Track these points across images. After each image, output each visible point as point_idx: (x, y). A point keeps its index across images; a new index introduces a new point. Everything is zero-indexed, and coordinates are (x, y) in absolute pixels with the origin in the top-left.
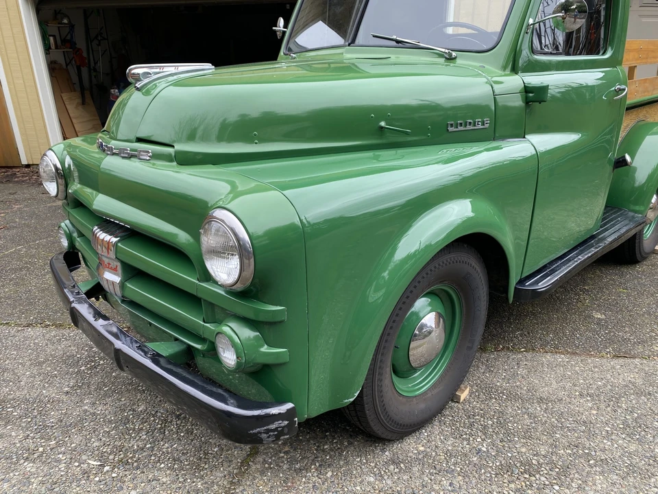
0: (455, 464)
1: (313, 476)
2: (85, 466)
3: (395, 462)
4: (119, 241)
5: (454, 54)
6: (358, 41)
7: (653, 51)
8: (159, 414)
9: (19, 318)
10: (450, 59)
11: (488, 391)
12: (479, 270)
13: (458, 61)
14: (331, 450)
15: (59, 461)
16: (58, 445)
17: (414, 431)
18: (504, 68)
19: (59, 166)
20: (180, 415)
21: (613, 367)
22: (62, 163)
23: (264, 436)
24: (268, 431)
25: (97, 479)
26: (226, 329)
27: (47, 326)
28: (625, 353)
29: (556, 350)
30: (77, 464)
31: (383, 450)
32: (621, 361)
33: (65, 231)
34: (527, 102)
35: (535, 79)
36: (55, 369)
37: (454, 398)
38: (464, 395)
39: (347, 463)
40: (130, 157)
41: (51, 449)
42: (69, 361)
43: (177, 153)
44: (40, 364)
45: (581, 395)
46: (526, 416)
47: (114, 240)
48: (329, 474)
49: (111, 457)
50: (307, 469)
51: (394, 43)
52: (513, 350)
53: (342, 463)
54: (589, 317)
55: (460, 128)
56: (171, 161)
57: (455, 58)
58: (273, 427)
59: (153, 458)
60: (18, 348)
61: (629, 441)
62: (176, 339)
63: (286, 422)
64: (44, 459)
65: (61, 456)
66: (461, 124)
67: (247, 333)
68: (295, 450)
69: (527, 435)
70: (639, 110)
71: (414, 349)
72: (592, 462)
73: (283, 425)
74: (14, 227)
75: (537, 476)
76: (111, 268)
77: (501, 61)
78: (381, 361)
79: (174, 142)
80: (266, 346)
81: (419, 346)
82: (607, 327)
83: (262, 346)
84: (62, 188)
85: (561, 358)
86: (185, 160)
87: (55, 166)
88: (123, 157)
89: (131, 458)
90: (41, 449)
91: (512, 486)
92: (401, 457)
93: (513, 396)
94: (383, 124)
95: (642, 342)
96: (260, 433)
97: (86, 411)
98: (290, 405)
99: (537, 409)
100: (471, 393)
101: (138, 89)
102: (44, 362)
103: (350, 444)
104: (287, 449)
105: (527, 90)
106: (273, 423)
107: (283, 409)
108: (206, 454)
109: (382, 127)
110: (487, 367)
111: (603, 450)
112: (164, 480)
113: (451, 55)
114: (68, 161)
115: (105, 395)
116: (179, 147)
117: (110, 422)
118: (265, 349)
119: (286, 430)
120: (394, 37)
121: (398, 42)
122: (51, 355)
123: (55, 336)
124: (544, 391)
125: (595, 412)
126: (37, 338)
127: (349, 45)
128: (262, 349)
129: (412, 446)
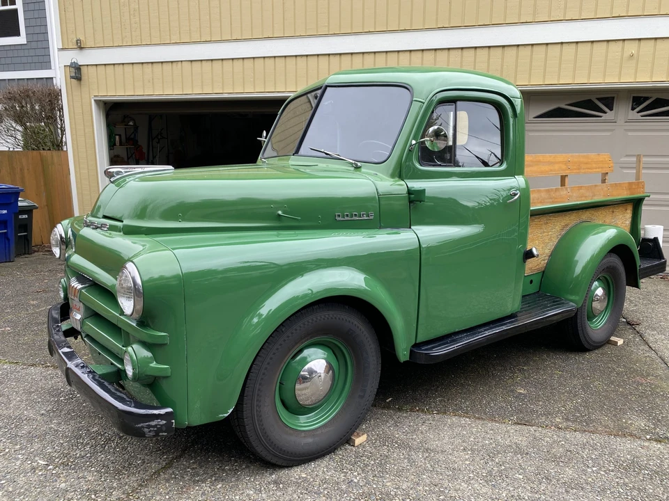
0: (325, 489)
1: (206, 487)
2: (34, 464)
3: (276, 482)
4: (83, 288)
5: (359, 164)
6: (299, 153)
7: (587, 163)
8: (107, 435)
9: (28, 359)
10: (357, 168)
11: (385, 440)
12: (363, 329)
13: (363, 170)
14: (230, 470)
15: (18, 459)
16: (21, 449)
17: (304, 463)
18: (392, 176)
19: (63, 236)
20: (122, 436)
21: (508, 432)
22: (66, 234)
23: (146, 430)
24: (149, 427)
25: (40, 473)
26: (130, 349)
27: (46, 367)
28: (527, 421)
29: (466, 414)
30: (29, 462)
31: (271, 474)
32: (518, 427)
33: (63, 286)
34: (411, 202)
35: (416, 185)
36: (40, 398)
37: (349, 441)
38: (359, 441)
39: (237, 480)
40: (97, 228)
41: (15, 451)
42: (54, 393)
43: (124, 226)
44: (31, 393)
45: (464, 449)
46: (406, 461)
47: (80, 286)
48: (220, 486)
49: (57, 460)
50: (204, 481)
52: (430, 412)
53: (233, 479)
54: (512, 391)
55: (346, 218)
56: (120, 232)
57: (360, 167)
58: (153, 423)
59: (88, 463)
60: (18, 380)
61: (484, 486)
62: (112, 364)
63: (165, 422)
64: (7, 457)
65: (20, 456)
66: (347, 215)
67: (145, 353)
68: (201, 468)
69: (399, 473)
70: (580, 212)
71: (299, 390)
73: (161, 423)
74: (51, 291)
76: (77, 309)
77: (390, 171)
78: (259, 390)
79: (124, 218)
80: (155, 362)
81: (305, 389)
82: (523, 400)
83: (152, 363)
84: (63, 252)
86: (130, 231)
87: (61, 236)
88: (93, 228)
89: (72, 462)
90: (7, 450)
92: (283, 480)
93: (403, 445)
94: (280, 212)
95: (547, 414)
96: (143, 427)
97: (51, 428)
98: (170, 410)
99: (419, 457)
100: (367, 441)
101: (112, 182)
102: (34, 392)
103: (247, 467)
104: (195, 466)
105: (410, 192)
106: (153, 420)
107: (163, 411)
108: (130, 464)
109: (279, 215)
110: (396, 422)
111: (457, 490)
112: (90, 478)
113: (357, 165)
114: (70, 233)
115: (71, 419)
116: (126, 222)
117: (67, 437)
118: (154, 364)
119: (164, 429)
120: (323, 150)
121: (326, 154)
122: (42, 387)
123: (49, 375)
124: (434, 444)
125: (468, 462)
126: (35, 374)
127: (293, 155)
128: (151, 365)
129: (297, 473)
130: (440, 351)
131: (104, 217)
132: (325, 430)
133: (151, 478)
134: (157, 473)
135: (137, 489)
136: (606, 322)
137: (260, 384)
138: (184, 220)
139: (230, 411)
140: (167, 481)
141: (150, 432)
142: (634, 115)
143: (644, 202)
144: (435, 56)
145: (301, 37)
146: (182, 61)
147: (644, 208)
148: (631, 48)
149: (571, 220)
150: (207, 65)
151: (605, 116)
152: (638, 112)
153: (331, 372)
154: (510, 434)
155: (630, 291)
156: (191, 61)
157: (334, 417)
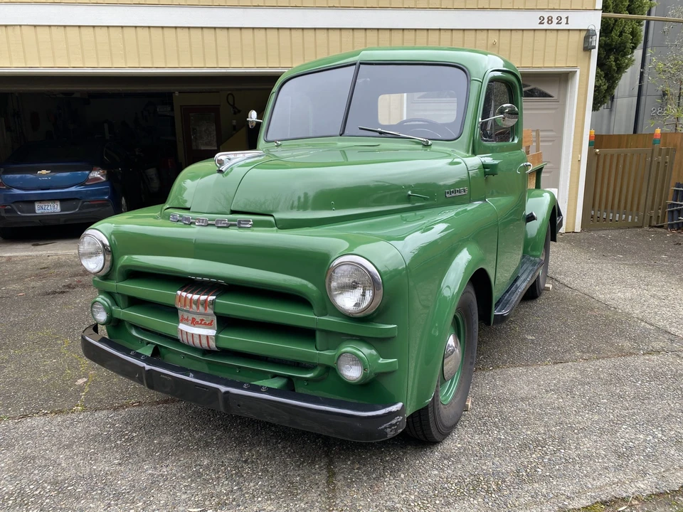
0: (489, 451)
1: (390, 480)
3: (445, 458)
4: (216, 298)
5: (430, 142)
6: (346, 133)
10: (426, 145)
11: (483, 400)
13: (433, 147)
14: (393, 459)
17: (447, 435)
18: (468, 152)
24: (391, 426)
28: (560, 360)
29: (514, 365)
31: (432, 452)
32: (560, 365)
33: (104, 306)
34: (486, 174)
36: (89, 448)
39: (411, 466)
40: (229, 226)
43: (277, 220)
44: (68, 446)
45: (547, 391)
46: (519, 411)
47: (211, 298)
50: (383, 476)
51: (378, 134)
52: (486, 369)
53: (407, 467)
54: (524, 339)
55: (453, 195)
56: (272, 226)
57: (431, 145)
58: (394, 422)
59: (246, 495)
60: (30, 438)
61: (592, 414)
62: (275, 376)
63: (401, 418)
66: (453, 192)
67: (365, 351)
68: (364, 466)
69: (526, 422)
71: (445, 365)
72: (576, 431)
73: (399, 420)
75: (547, 446)
76: (205, 324)
77: (465, 146)
79: (273, 212)
80: (381, 359)
81: (448, 362)
82: (540, 344)
83: (379, 359)
84: (108, 264)
85: (520, 370)
89: (227, 499)
91: (534, 456)
92: (448, 454)
93: (502, 401)
94: (410, 193)
95: (567, 351)
96: (386, 428)
97: (152, 474)
98: (401, 404)
101: (221, 172)
102: (71, 445)
103: (405, 453)
104: (358, 466)
105: (485, 166)
106: (394, 418)
107: (398, 408)
108: (291, 483)
109: (410, 195)
111: (579, 423)
113: (428, 142)
115: (161, 459)
116: (277, 216)
117: (184, 478)
118: (381, 361)
119: (401, 425)
120: (379, 129)
121: (381, 133)
122: (74, 437)
123: (63, 422)
124: (522, 393)
125: (561, 400)
127: (341, 135)
128: (379, 361)
131: (233, 212)
133: (330, 490)
135: (330, 502)
139: (433, 395)
141: (391, 431)
143: (543, 170)
144: (328, 36)
148: (494, 38)
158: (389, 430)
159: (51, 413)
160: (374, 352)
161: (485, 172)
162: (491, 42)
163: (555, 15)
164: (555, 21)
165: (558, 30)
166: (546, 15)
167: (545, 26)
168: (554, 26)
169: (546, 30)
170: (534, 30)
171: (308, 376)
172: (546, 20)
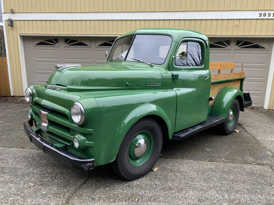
0: (147, 187)
1: (102, 189)
2: (29, 185)
3: (128, 186)
4: (48, 114)
5: (153, 65)
6: (126, 60)
7: (227, 65)
8: (55, 173)
9: (9, 145)
10: (152, 66)
11: (165, 169)
12: (158, 127)
13: (154, 67)
14: (109, 183)
15: (21, 184)
16: (21, 180)
17: (137, 179)
18: (166, 69)
19: (31, 93)
21: (207, 164)
25: (33, 188)
26: (76, 136)
27: (18, 148)
28: (213, 160)
29: (190, 159)
30: (27, 185)
31: (126, 184)
32: (210, 162)
33: (30, 113)
34: (173, 79)
35: (175, 73)
36: (21, 160)
37: (151, 170)
38: (155, 169)
39: (113, 186)
40: (54, 89)
41: (18, 181)
42: (26, 158)
43: (67, 88)
44: (16, 158)
45: (194, 171)
46: (174, 176)
47: (46, 113)
48: (107, 189)
49: (38, 183)
50: (100, 187)
51: (137, 61)
52: (177, 158)
53: (112, 186)
54: (205, 150)
55: (151, 85)
56: (66, 90)
57: (153, 66)
58: (88, 165)
59: (51, 184)
60: (8, 154)
61: (204, 183)
62: (63, 143)
63: (92, 164)
64: (16, 183)
65: (21, 182)
66: (151, 84)
67: (83, 138)
68: (98, 183)
69: (173, 180)
70: (224, 83)
71: (136, 151)
72: (190, 188)
73: (91, 164)
75: (172, 191)
76: (45, 122)
77: (165, 67)
78: (123, 151)
79: (67, 85)
80: (87, 141)
81: (138, 150)
82: (210, 153)
84: (31, 99)
85: (191, 161)
86: (70, 90)
88: (52, 89)
89: (44, 183)
90: (15, 181)
91: (164, 193)
92: (131, 185)
93: (171, 171)
94: (127, 83)
95: (219, 157)
96: (84, 166)
97: (30, 171)
98: (93, 159)
99: (178, 174)
100: (158, 170)
101: (58, 71)
102: (17, 158)
103: (116, 181)
104: (95, 182)
105: (173, 75)
106: (88, 163)
107: (91, 160)
109: (127, 84)
110: (166, 163)
111: (195, 185)
112: (55, 189)
113: (152, 65)
114: (34, 91)
115: (37, 167)
116: (68, 87)
117: (38, 174)
118: (87, 142)
119: (92, 166)
121: (138, 60)
122: (20, 156)
123: (21, 151)
124: (182, 170)
125: (196, 175)
126: (15, 151)
127: (124, 61)
128: (86, 142)
129: (135, 183)
130: (182, 135)
131: (57, 85)
132: (144, 166)
133: (79, 188)
134: (81, 185)
135: (75, 192)
136: (233, 124)
137: (124, 149)
138: (92, 86)
139: (114, 159)
140: (86, 188)
141: (86, 168)
142: (237, 47)
143: (244, 80)
144: (164, 23)
145: (110, 12)
146: (59, 20)
147: (244, 82)
148: (237, 23)
149: (221, 86)
150: (70, 22)
151: (227, 48)
152: (239, 47)
153: (146, 144)
154: (208, 165)
155: (241, 112)
156: (63, 20)
157: (147, 161)
158: (85, 167)
159: (20, 148)
160: (85, 138)
161: (173, 78)
162: (235, 24)
163: (267, 13)
164: (267, 15)
165: (268, 19)
166: (263, 13)
167: (262, 17)
168: (267, 17)
169: (263, 19)
170: (257, 19)
171: (69, 144)
172: (263, 15)
